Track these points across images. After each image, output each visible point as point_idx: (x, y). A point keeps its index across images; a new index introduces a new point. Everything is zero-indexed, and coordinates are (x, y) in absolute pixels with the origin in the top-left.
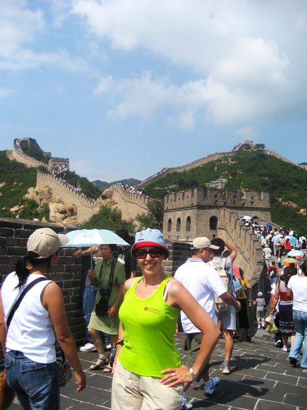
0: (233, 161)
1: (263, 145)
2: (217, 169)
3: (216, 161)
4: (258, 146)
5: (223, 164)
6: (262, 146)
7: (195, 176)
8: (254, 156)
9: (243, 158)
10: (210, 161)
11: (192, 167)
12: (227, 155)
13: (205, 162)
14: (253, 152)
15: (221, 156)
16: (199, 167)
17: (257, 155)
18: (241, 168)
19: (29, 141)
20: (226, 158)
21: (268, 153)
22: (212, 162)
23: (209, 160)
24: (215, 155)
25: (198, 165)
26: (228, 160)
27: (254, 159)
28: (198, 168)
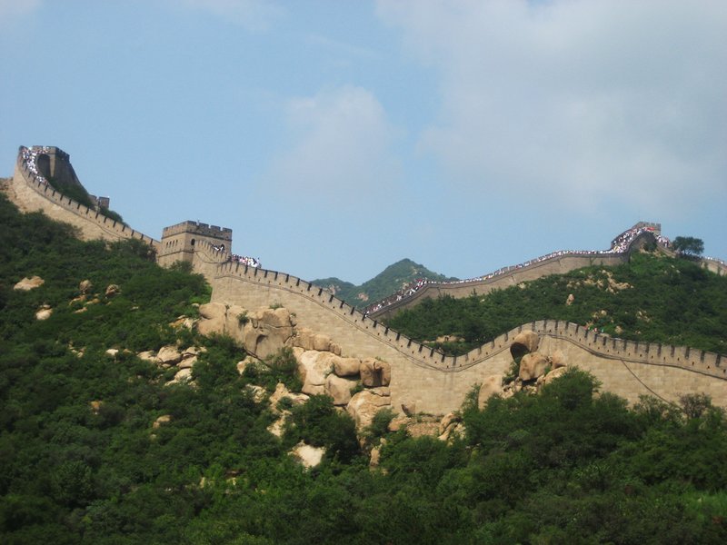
0: (618, 281)
1: (699, 242)
2: (574, 302)
3: (568, 276)
4: (682, 243)
5: (590, 287)
6: (696, 244)
7: (509, 315)
8: (671, 271)
9: (645, 277)
10: (547, 273)
11: (496, 287)
12: (597, 262)
13: (535, 276)
14: (669, 260)
15: (580, 264)
16: (517, 288)
17: (683, 272)
18: (646, 305)
19: (53, 157)
20: (596, 271)
21: (713, 269)
22: (555, 278)
23: (546, 271)
24: (564, 256)
25: (512, 282)
26: (604, 277)
27: (675, 282)
28: (513, 291)
